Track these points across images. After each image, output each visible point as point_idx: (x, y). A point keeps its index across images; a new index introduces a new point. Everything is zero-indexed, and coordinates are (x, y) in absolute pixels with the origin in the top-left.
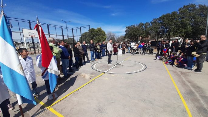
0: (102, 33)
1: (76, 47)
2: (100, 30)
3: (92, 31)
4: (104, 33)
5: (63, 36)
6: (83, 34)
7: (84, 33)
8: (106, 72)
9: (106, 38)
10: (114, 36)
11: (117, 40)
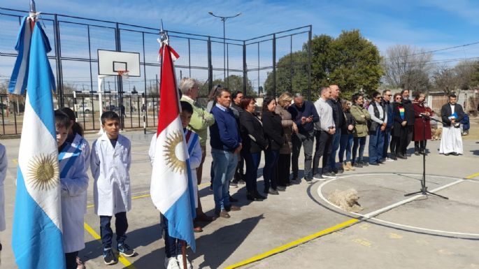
0: (360, 54)
5: (211, 69)
6: (282, 60)
7: (286, 57)
9: (378, 77)
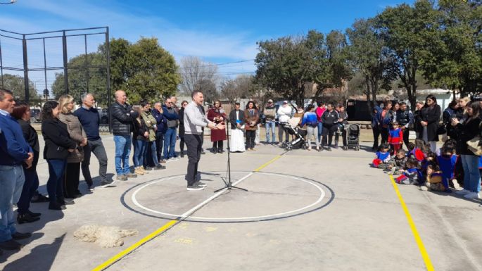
0: (159, 61)
1: (58, 120)
2: (151, 50)
3: (117, 50)
4: (171, 61)
7: (79, 58)
8: (184, 216)
9: (176, 84)
10: (210, 77)
11: (225, 93)
